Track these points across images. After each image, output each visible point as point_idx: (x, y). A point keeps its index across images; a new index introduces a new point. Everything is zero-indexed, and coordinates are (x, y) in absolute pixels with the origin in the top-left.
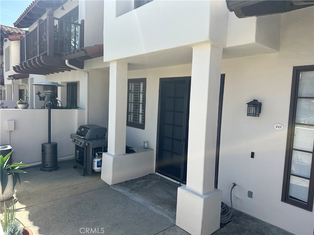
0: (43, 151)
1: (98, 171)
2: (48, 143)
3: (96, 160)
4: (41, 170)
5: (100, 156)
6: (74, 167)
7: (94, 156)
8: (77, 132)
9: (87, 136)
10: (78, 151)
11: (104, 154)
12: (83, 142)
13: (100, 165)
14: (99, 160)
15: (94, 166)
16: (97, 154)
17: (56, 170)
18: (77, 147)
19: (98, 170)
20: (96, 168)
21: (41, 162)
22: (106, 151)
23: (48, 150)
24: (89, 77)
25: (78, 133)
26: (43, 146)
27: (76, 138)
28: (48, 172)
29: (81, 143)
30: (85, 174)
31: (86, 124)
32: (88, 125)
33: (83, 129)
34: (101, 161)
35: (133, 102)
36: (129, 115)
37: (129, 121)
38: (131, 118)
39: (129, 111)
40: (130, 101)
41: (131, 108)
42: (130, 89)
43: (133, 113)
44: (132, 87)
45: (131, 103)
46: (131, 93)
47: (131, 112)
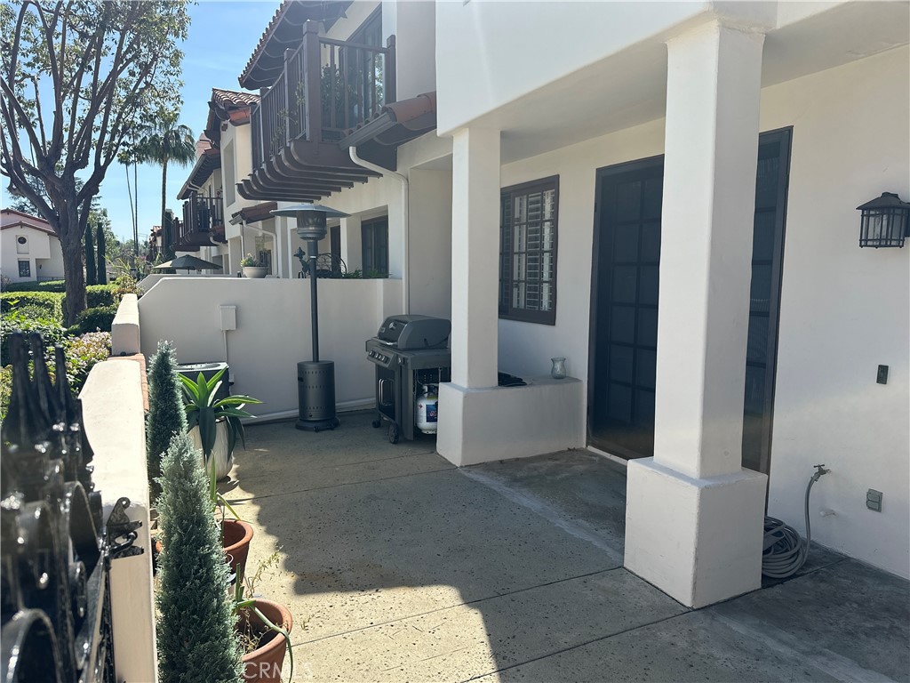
0: (300, 379)
1: (430, 433)
2: (314, 361)
3: (424, 404)
4: (298, 427)
5: (434, 393)
6: (374, 423)
7: (419, 394)
8: (380, 334)
9: (402, 340)
10: (381, 382)
11: (442, 387)
12: (391, 356)
13: (433, 417)
14: (432, 403)
15: (420, 419)
16: (426, 388)
17: (332, 429)
18: (381, 372)
19: (430, 430)
20: (424, 424)
21: (298, 411)
22: (447, 378)
23: (313, 379)
24: (408, 190)
25: (381, 336)
26: (301, 367)
27: (376, 349)
28: (313, 433)
29: (387, 359)
30: (398, 439)
31: (404, 313)
32: (409, 315)
33: (391, 325)
34: (436, 404)
35: (524, 250)
36: (515, 290)
37: (515, 305)
38: (519, 298)
39: (515, 278)
40: (516, 250)
41: (520, 267)
42: (517, 215)
43: (525, 282)
44: (520, 208)
45: (520, 253)
46: (520, 225)
47: (519, 281)
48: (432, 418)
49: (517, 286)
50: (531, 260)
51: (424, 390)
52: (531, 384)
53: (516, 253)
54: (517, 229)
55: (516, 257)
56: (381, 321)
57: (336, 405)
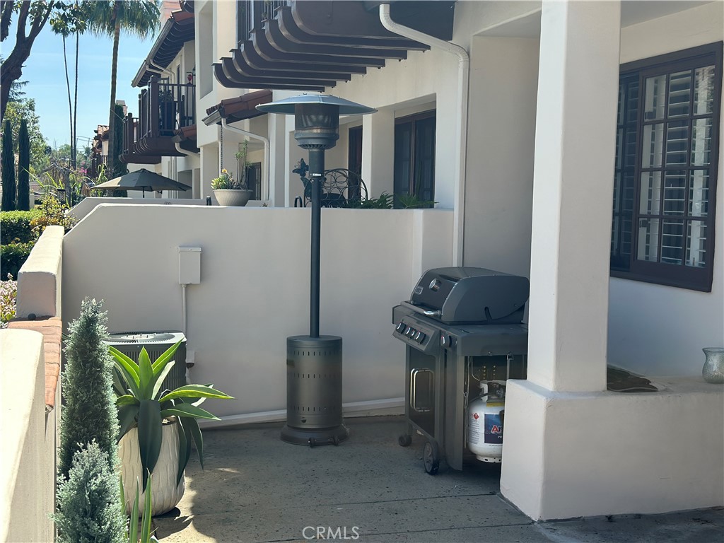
0: (290, 363)
1: (491, 460)
2: (311, 336)
3: (482, 412)
4: (286, 438)
5: (498, 395)
6: (401, 439)
7: (474, 396)
8: (415, 297)
9: (448, 309)
10: (414, 373)
11: (512, 386)
12: (430, 333)
13: (496, 435)
14: (494, 411)
15: (474, 436)
16: (485, 387)
17: (335, 444)
18: (414, 357)
19: (491, 456)
20: (481, 446)
21: (285, 412)
22: (520, 373)
23: (310, 363)
25: (418, 300)
26: (292, 345)
27: (407, 321)
28: (306, 449)
29: (424, 338)
30: (437, 469)
31: (455, 265)
32: (463, 269)
33: (433, 283)
34: (502, 415)
35: (659, 164)
36: (642, 232)
37: (641, 255)
38: (649, 244)
39: (643, 210)
40: (646, 163)
41: (651, 194)
42: (649, 107)
43: (661, 217)
44: (655, 95)
45: (652, 170)
46: (654, 124)
47: (650, 216)
48: (494, 436)
49: (647, 225)
50: (670, 181)
51: (481, 390)
52: (666, 391)
53: (646, 170)
54: (647, 131)
55: (645, 177)
56: (417, 276)
57: (344, 405)
